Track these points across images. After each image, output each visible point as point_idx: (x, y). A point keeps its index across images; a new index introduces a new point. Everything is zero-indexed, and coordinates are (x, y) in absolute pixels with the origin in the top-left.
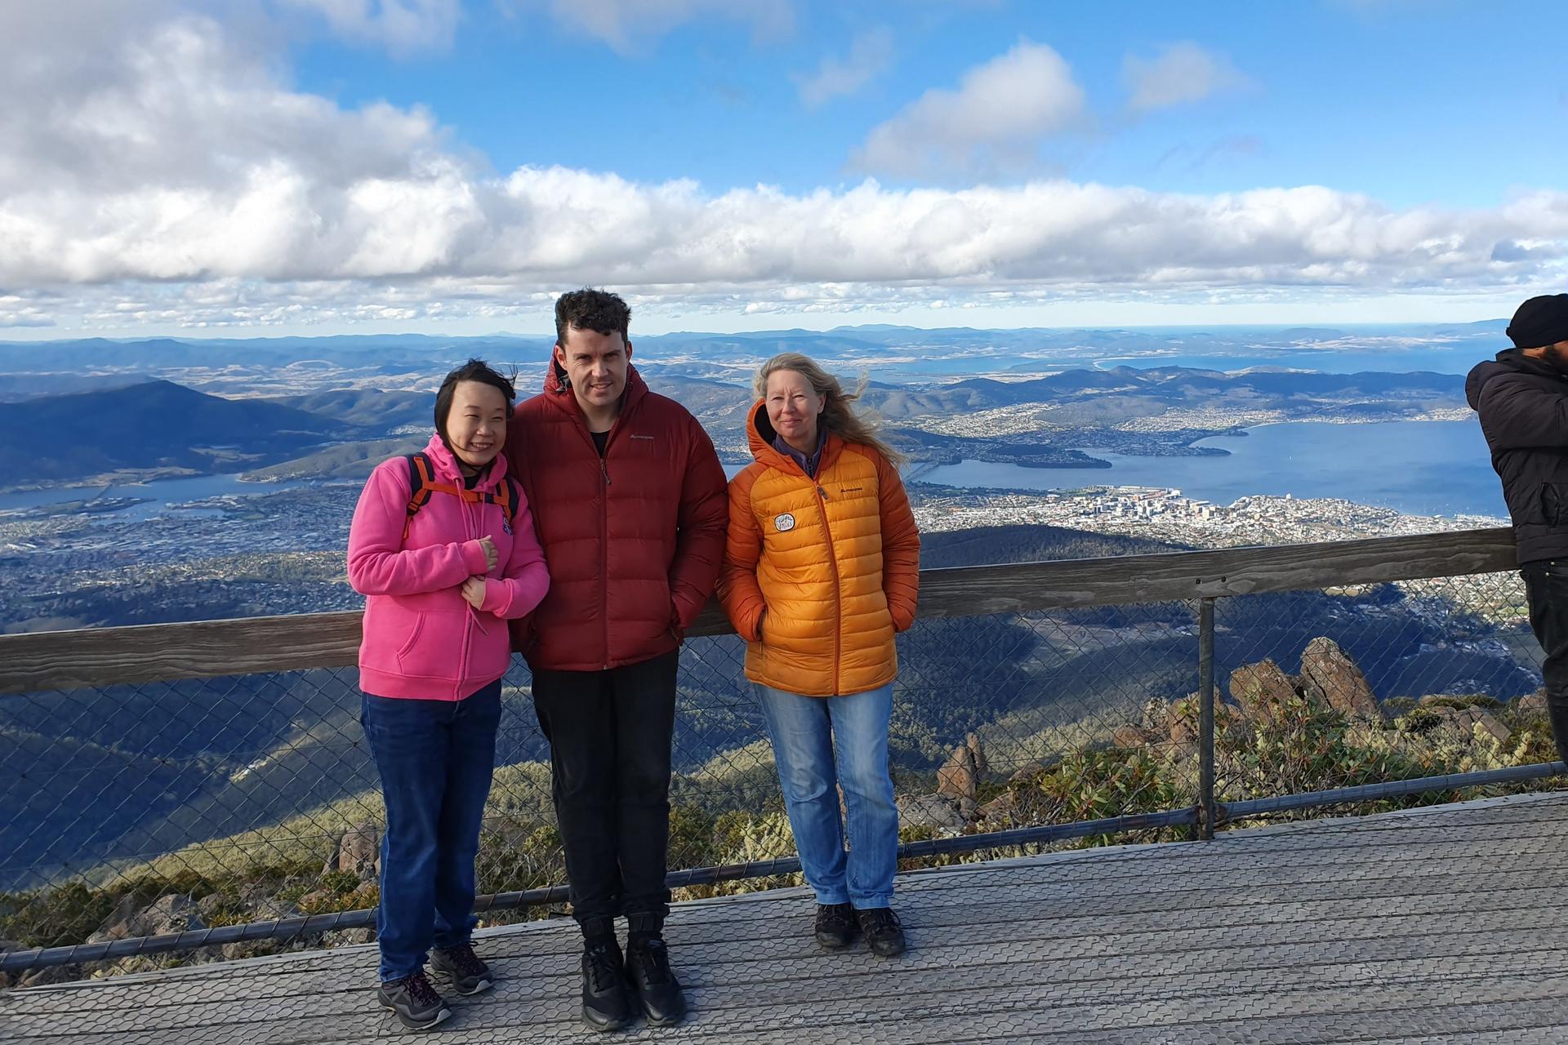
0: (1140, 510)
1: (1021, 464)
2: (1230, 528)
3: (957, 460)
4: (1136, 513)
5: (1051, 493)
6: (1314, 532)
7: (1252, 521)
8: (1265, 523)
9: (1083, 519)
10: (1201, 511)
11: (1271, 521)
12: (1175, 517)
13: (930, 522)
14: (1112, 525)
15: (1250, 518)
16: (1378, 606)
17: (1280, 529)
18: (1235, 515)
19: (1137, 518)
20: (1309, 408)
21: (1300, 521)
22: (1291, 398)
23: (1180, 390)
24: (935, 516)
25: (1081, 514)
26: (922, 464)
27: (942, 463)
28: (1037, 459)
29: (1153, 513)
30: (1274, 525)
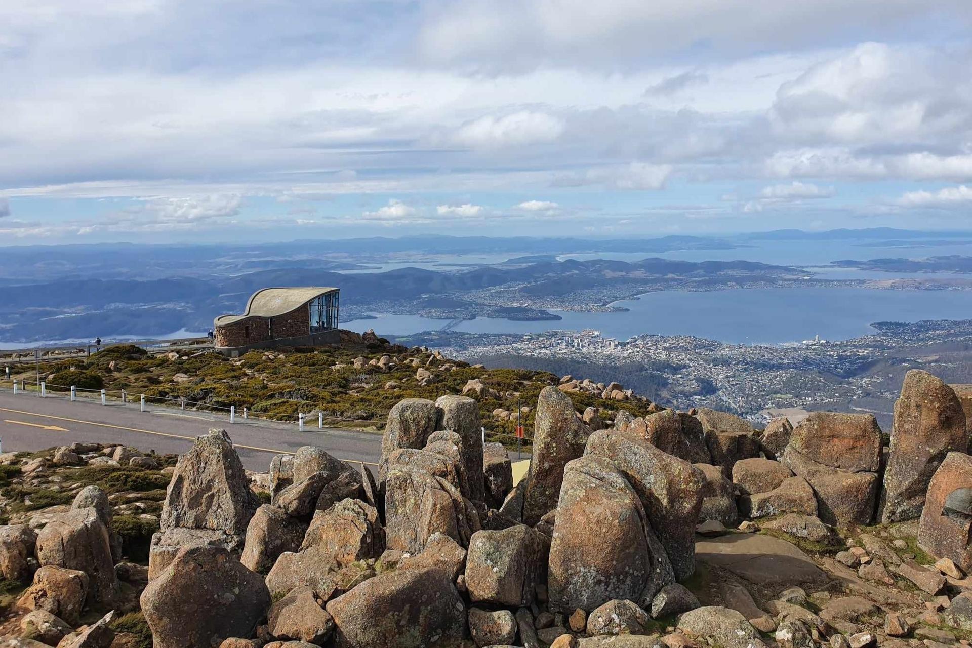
0: (576, 344)
1: (510, 319)
2: (626, 354)
3: (473, 317)
4: (573, 346)
5: (526, 336)
6: (672, 355)
7: (638, 349)
8: (645, 350)
9: (543, 351)
10: (610, 344)
11: (649, 349)
12: (595, 348)
13: (454, 355)
14: (559, 354)
15: (637, 348)
16: (704, 397)
17: (654, 354)
18: (629, 346)
19: (574, 349)
20: (676, 283)
21: (665, 349)
22: (666, 277)
23: (603, 273)
24: (458, 352)
25: (543, 348)
26: (451, 320)
27: (464, 319)
28: (520, 316)
29: (583, 347)
30: (651, 351)
